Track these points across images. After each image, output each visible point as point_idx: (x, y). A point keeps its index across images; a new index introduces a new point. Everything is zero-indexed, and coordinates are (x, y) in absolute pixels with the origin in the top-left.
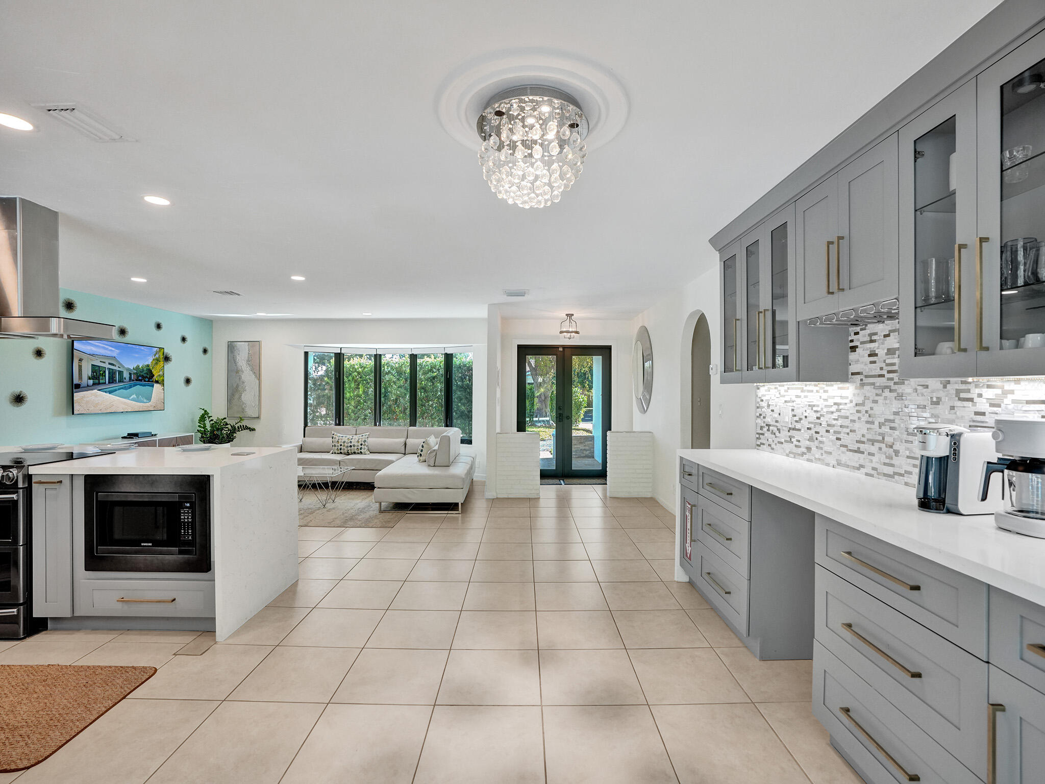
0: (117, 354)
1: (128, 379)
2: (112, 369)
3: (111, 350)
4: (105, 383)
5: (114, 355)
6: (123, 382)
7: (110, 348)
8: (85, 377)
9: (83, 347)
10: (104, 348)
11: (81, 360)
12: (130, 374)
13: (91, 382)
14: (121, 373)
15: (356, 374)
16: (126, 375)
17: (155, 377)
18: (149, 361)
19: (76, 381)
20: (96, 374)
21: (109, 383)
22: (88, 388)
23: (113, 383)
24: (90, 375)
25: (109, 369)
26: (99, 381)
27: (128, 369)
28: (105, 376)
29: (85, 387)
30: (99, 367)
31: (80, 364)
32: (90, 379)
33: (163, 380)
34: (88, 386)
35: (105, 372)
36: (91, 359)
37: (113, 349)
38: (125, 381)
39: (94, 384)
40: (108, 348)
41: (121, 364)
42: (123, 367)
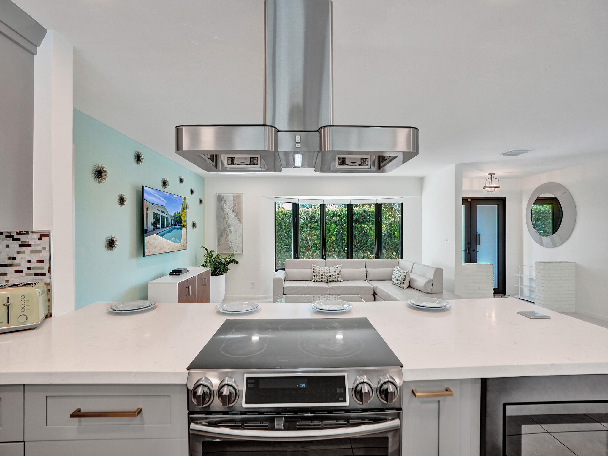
0: (165, 204)
1: (170, 224)
2: (163, 216)
3: (162, 200)
4: (160, 228)
5: (164, 204)
6: (168, 227)
7: (162, 199)
8: (150, 224)
9: (148, 197)
10: (160, 199)
11: (147, 209)
12: (172, 219)
13: (153, 227)
14: (167, 218)
15: (280, 219)
16: (170, 221)
17: (183, 222)
18: (180, 210)
19: (145, 227)
20: (155, 220)
21: (162, 228)
22: (152, 232)
23: (163, 227)
24: (152, 221)
25: (162, 216)
26: (157, 226)
27: (171, 216)
28: (160, 222)
29: (149, 232)
30: (157, 214)
31: (147, 212)
32: (152, 225)
33: (186, 224)
34: (151, 231)
35: (159, 218)
36: (153, 208)
37: (164, 199)
38: (169, 225)
39: (154, 229)
40: (161, 199)
41: (167, 212)
42: (168, 214)
